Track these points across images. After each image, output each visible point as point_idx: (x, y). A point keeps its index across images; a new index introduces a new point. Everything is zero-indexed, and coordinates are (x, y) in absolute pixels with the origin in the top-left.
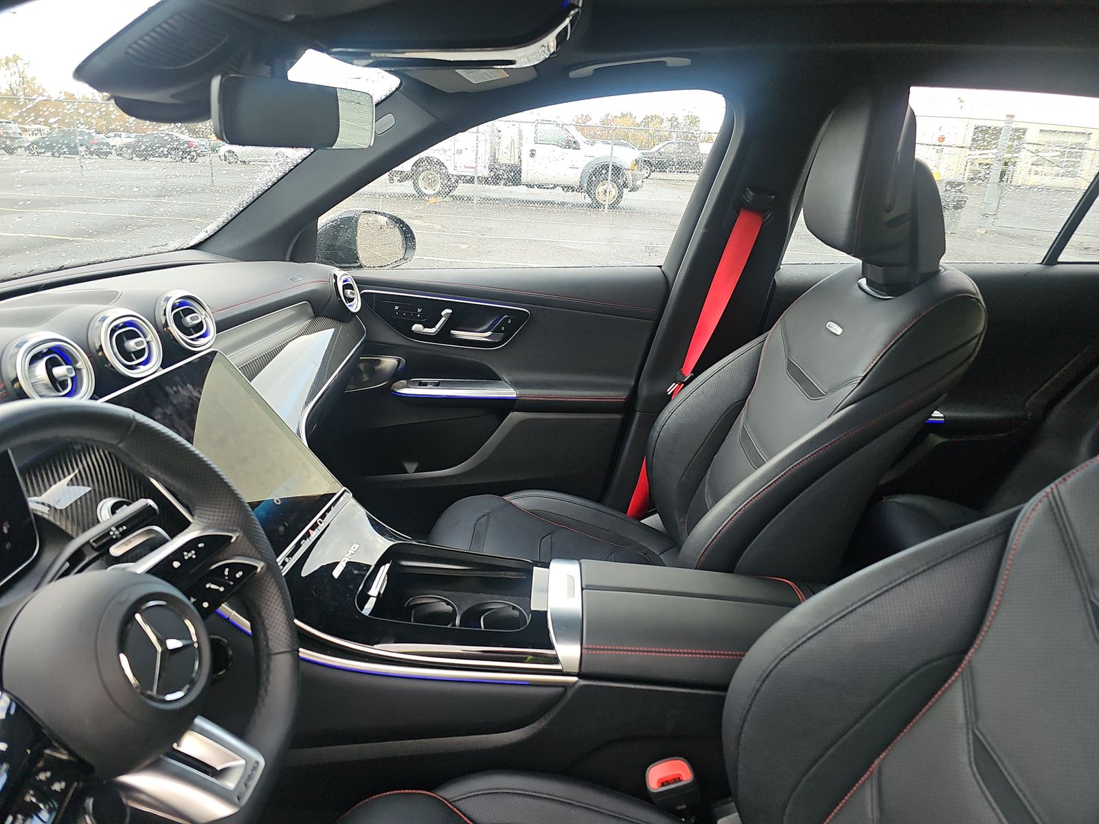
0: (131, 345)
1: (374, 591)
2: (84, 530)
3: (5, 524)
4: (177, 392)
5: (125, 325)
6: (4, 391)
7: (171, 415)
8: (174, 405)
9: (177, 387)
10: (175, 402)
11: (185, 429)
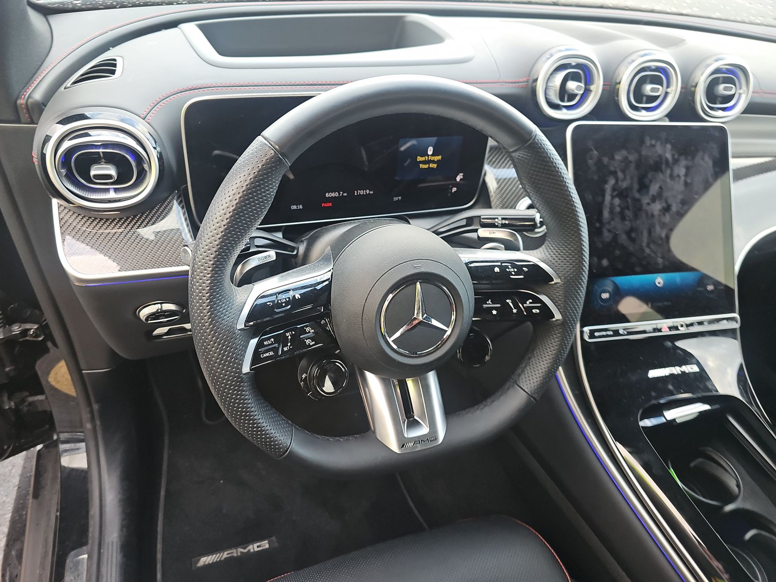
0: (648, 88)
1: (670, 414)
2: (502, 208)
3: (460, 174)
4: (653, 146)
5: (658, 69)
6: (526, 83)
7: (631, 162)
8: (640, 155)
9: (656, 142)
10: (644, 153)
11: (632, 178)
